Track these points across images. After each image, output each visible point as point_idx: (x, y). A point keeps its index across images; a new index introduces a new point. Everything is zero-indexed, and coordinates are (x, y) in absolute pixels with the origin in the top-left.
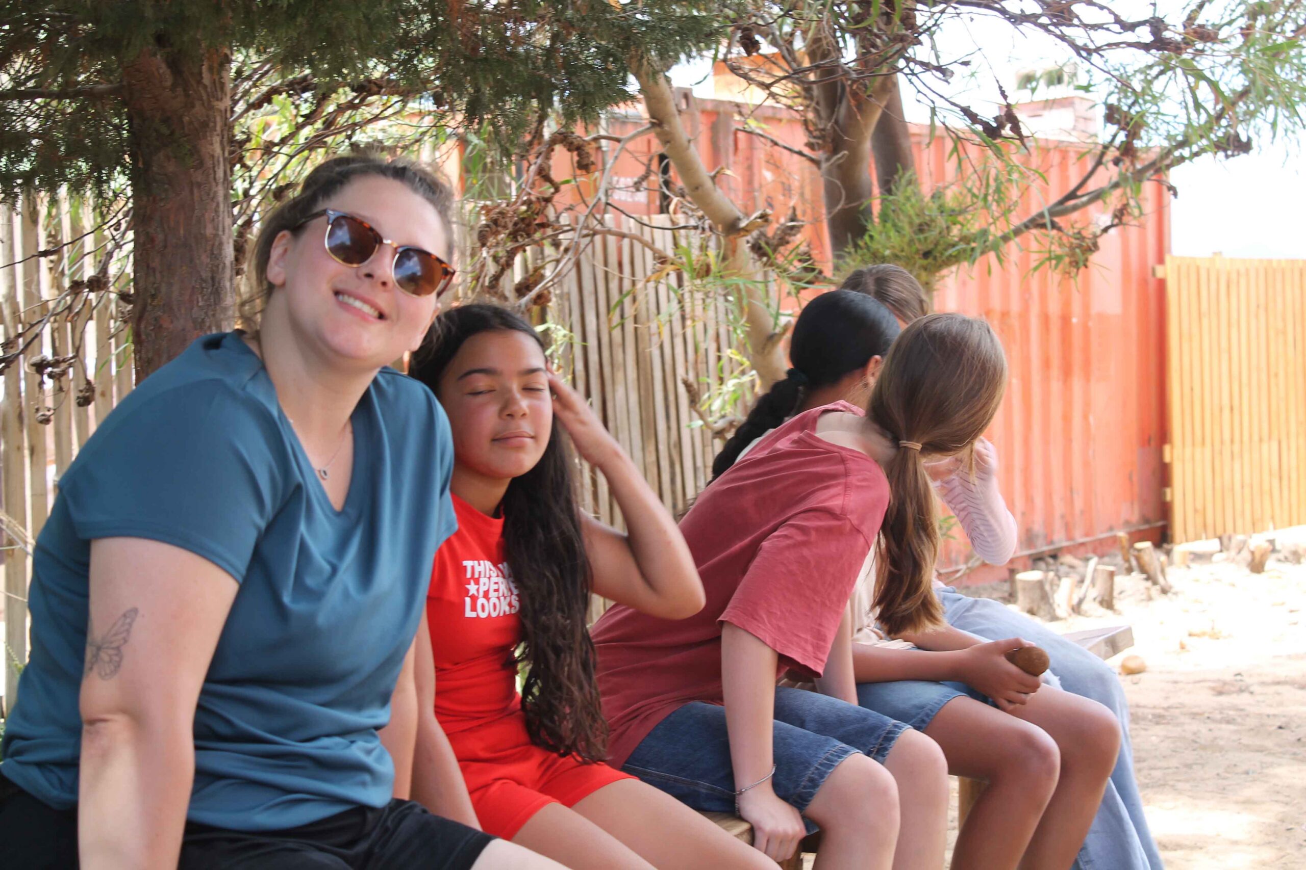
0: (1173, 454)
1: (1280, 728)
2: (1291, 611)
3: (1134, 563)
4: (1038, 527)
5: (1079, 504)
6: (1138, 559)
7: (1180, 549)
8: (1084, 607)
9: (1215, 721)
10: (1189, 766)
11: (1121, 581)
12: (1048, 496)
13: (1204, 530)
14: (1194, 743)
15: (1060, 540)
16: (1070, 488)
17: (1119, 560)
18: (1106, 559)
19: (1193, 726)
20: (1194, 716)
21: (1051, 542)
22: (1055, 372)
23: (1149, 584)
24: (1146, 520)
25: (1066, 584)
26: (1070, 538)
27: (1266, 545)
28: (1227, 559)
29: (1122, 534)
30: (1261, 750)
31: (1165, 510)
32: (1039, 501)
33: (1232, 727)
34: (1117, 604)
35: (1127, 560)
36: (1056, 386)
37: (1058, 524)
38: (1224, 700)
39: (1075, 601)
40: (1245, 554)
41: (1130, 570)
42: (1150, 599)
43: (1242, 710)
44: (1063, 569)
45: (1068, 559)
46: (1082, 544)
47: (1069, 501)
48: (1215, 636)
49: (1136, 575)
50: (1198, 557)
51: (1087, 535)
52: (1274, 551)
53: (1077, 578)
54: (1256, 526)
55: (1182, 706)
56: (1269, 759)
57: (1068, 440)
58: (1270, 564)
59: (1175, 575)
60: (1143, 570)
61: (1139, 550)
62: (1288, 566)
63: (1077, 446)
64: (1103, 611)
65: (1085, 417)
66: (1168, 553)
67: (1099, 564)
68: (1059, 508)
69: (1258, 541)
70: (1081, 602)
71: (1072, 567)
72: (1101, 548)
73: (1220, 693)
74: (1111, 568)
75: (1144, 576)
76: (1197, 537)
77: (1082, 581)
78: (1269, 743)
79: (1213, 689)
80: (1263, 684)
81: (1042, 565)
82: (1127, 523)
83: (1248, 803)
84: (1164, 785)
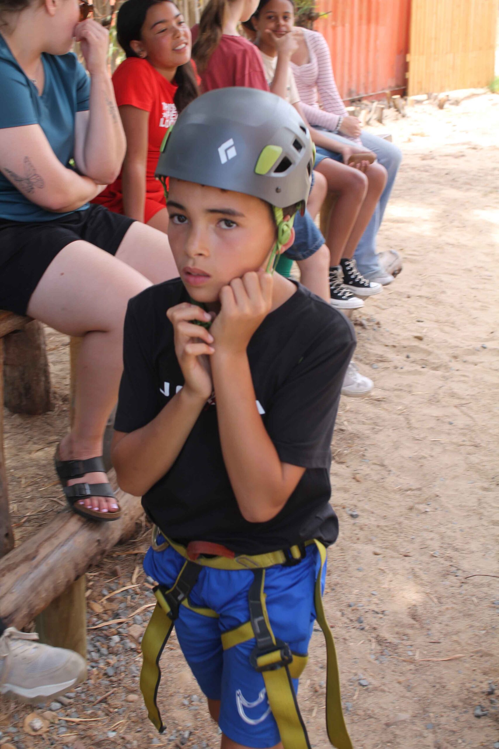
0: (410, 58)
1: (447, 174)
2: (454, 126)
3: (392, 104)
4: (354, 88)
5: (371, 79)
6: (394, 102)
7: (411, 98)
8: (371, 122)
9: (422, 171)
10: (410, 189)
11: (387, 112)
12: (358, 75)
13: (420, 91)
14: (413, 180)
15: (362, 94)
16: (367, 71)
17: (386, 102)
18: (381, 102)
19: (412, 173)
20: (413, 168)
21: (358, 95)
22: (364, 21)
23: (397, 113)
24: (397, 86)
25: (364, 113)
26: (366, 93)
27: (445, 98)
28: (430, 103)
29: (388, 92)
30: (438, 183)
31: (405, 82)
32: (354, 77)
33: (428, 174)
34: (384, 121)
35: (389, 103)
36: (364, 27)
37: (362, 88)
38: (425, 162)
39: (367, 119)
40: (437, 102)
41: (390, 107)
42: (397, 119)
43: (431, 166)
44: (363, 106)
45: (365, 102)
46: (371, 96)
47: (367, 77)
48: (422, 135)
49: (393, 110)
50: (418, 102)
51: (374, 91)
52: (448, 100)
53: (368, 110)
54: (442, 89)
55: (407, 165)
56: (441, 187)
57: (368, 51)
58: (446, 106)
59: (408, 110)
60: (395, 107)
61: (395, 99)
62: (454, 107)
63: (371, 54)
64: (378, 124)
65: (375, 41)
66: (406, 100)
67: (378, 104)
68: (362, 80)
69: (442, 96)
70: (370, 120)
71: (367, 105)
72: (379, 97)
73: (423, 159)
74: (382, 106)
75: (396, 110)
76: (418, 94)
77: (370, 111)
78: (442, 180)
79: (420, 157)
80: (441, 156)
81: (354, 104)
82: (390, 87)
83: (432, 204)
84: (399, 197)
